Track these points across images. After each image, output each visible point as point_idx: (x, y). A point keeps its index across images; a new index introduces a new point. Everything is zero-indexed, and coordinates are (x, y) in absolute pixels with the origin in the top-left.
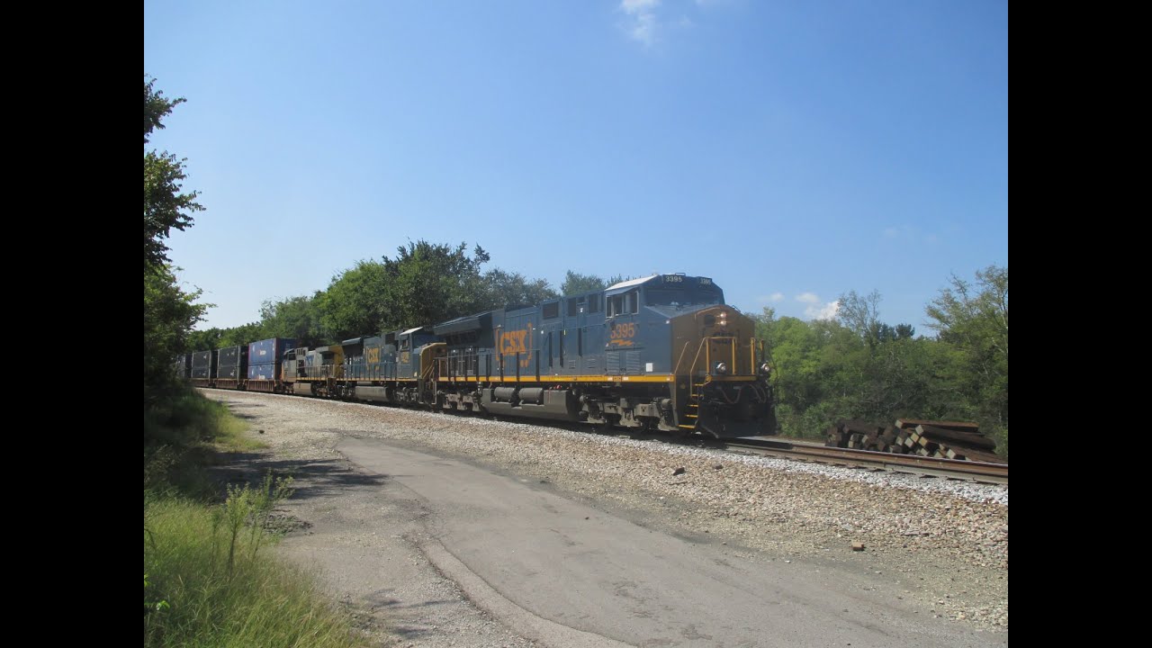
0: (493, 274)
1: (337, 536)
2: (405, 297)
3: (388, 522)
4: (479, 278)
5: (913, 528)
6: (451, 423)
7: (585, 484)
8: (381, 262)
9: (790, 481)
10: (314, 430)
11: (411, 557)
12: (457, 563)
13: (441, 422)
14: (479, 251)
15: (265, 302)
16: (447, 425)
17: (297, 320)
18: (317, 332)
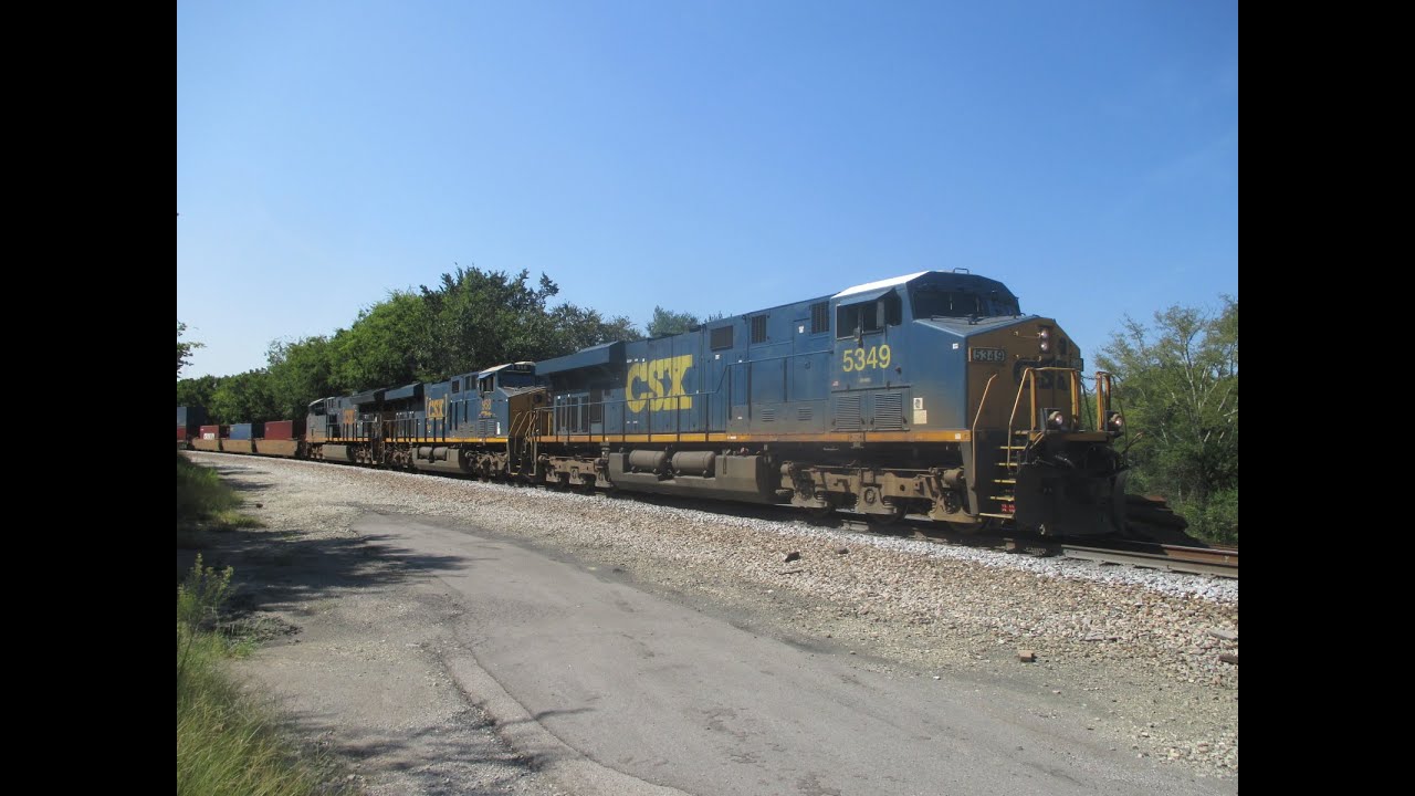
0: (562, 310)
1: (332, 646)
2: (451, 338)
3: (405, 625)
4: (544, 314)
5: (1096, 631)
6: (504, 495)
7: (671, 573)
8: (419, 293)
9: (934, 570)
10: (327, 503)
11: (430, 674)
12: (491, 683)
13: (493, 494)
14: (545, 281)
15: (274, 343)
16: (498, 498)
17: (313, 366)
18: (338, 381)
